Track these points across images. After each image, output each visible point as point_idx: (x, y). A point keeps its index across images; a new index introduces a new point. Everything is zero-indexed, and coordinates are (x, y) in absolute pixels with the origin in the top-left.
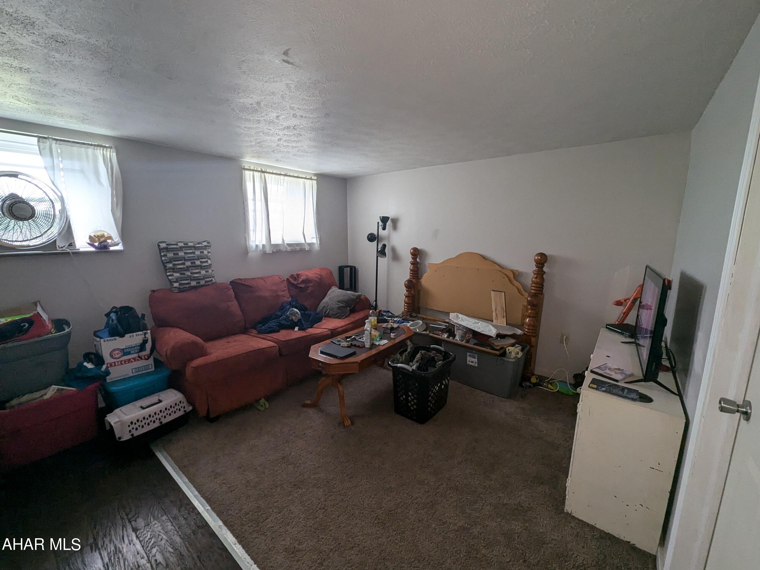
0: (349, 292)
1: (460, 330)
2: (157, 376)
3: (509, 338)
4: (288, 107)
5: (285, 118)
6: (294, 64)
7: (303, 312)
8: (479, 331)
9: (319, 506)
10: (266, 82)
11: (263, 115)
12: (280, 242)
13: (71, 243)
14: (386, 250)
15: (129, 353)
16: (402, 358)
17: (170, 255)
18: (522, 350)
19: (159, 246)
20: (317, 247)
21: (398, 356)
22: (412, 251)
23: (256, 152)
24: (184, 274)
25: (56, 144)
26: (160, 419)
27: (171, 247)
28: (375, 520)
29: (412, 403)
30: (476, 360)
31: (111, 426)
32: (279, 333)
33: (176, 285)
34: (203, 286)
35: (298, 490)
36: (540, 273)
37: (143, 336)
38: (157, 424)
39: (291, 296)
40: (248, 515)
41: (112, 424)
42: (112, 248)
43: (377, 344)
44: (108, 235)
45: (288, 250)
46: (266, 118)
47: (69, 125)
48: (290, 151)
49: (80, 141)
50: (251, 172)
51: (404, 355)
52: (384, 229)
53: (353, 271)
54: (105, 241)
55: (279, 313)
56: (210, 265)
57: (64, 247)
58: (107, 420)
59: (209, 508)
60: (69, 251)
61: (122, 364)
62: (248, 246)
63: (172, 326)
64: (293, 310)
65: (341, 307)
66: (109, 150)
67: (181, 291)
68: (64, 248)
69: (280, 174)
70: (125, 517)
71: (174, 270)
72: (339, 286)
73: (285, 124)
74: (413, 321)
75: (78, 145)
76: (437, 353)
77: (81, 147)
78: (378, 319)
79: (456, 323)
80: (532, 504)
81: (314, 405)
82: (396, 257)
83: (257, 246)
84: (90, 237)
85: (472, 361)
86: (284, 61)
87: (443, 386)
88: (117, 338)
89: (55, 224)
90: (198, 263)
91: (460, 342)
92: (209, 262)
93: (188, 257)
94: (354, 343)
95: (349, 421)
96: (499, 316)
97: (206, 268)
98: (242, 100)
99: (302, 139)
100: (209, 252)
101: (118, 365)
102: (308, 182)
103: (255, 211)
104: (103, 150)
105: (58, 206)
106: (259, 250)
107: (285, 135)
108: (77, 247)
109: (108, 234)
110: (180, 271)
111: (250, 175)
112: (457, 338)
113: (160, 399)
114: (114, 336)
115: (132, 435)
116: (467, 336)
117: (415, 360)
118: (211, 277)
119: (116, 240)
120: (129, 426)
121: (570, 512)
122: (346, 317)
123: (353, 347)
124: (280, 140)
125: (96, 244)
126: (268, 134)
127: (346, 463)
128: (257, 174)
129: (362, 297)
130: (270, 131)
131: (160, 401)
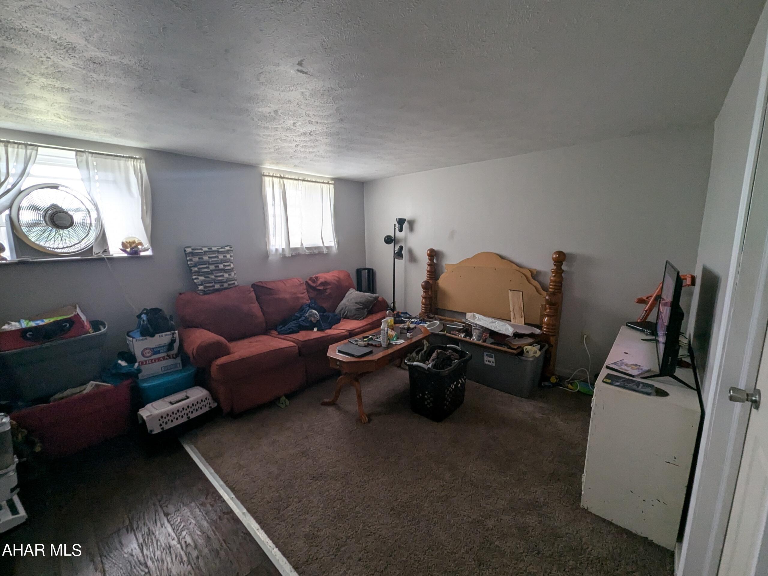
0: (366, 294)
1: (477, 329)
2: (185, 374)
3: (527, 337)
4: (304, 114)
5: (302, 125)
6: (308, 73)
7: (321, 313)
8: (496, 330)
9: (336, 497)
10: (282, 91)
11: (280, 123)
12: (299, 246)
13: (106, 250)
14: (403, 252)
15: (158, 352)
16: (418, 357)
17: (196, 259)
18: (540, 350)
19: (185, 251)
20: (335, 250)
21: (414, 354)
22: (428, 252)
23: (275, 159)
24: (209, 277)
25: (92, 157)
26: (187, 414)
27: (196, 251)
28: (391, 511)
29: (429, 401)
30: (493, 360)
31: (144, 421)
32: (298, 334)
33: (201, 288)
34: (226, 289)
35: (317, 482)
36: (559, 271)
37: (171, 336)
38: (185, 419)
39: (310, 298)
40: (270, 504)
41: (145, 418)
42: (142, 254)
43: (394, 343)
44: (139, 242)
45: (306, 253)
46: (283, 126)
47: (103, 139)
48: (307, 156)
49: (113, 154)
50: (271, 178)
51: (420, 355)
52: (401, 230)
53: (371, 273)
54: (136, 247)
55: (298, 315)
56: (233, 268)
57: (99, 253)
58: (140, 415)
59: (234, 496)
60: (103, 256)
61: (152, 363)
62: (268, 250)
63: (197, 327)
64: (312, 312)
65: (358, 308)
66: (139, 161)
67: (205, 293)
68: (99, 255)
69: (298, 180)
70: (157, 503)
71: (199, 273)
72: (358, 288)
73: (302, 131)
74: (430, 322)
75: (112, 157)
76: (454, 352)
77: (114, 160)
78: (394, 320)
79: (472, 323)
80: (548, 499)
81: (332, 404)
82: (413, 258)
83: (277, 250)
84: (123, 244)
85: (489, 360)
86: (298, 70)
87: (459, 385)
88: (148, 338)
89: (91, 232)
90: (221, 266)
91: (477, 342)
92: (232, 265)
93: (211, 261)
94: (371, 342)
95: (366, 418)
96: (517, 316)
97: (229, 271)
98: (260, 110)
99: (318, 144)
100: (231, 256)
101: (149, 363)
102: (325, 186)
103: (274, 216)
104: (134, 162)
105: (94, 215)
106: (278, 253)
107: (301, 141)
108: (111, 254)
109: (138, 240)
110: (205, 274)
111: (269, 181)
112: (474, 337)
113: (188, 395)
114: (145, 336)
115: (163, 428)
116: (484, 335)
117: (432, 358)
118: (233, 280)
119: (146, 246)
120: (159, 420)
121: (586, 508)
122: (363, 319)
123: (370, 346)
124: (297, 146)
125: (128, 250)
126: (286, 141)
127: (363, 457)
128: (276, 180)
129: (380, 299)
130: (288, 138)
131: (187, 397)
